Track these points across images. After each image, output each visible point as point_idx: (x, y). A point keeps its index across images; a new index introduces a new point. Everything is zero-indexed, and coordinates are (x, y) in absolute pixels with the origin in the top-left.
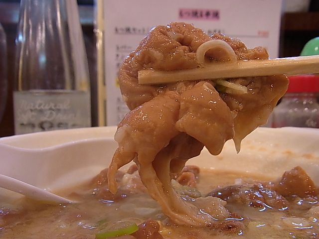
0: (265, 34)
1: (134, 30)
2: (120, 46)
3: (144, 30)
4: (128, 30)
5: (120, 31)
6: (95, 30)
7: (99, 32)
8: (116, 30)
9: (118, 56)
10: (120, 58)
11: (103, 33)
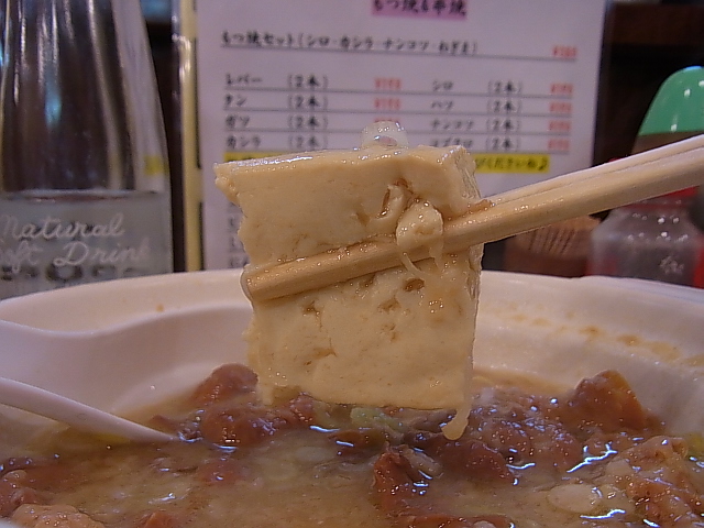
0: (568, 55)
1: (267, 37)
2: (234, 76)
3: (291, 40)
4: (254, 38)
5: (233, 42)
6: (175, 37)
7: (185, 43)
8: (226, 38)
9: (229, 99)
10: (233, 104)
11: (195, 43)
